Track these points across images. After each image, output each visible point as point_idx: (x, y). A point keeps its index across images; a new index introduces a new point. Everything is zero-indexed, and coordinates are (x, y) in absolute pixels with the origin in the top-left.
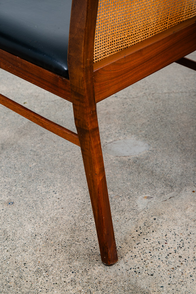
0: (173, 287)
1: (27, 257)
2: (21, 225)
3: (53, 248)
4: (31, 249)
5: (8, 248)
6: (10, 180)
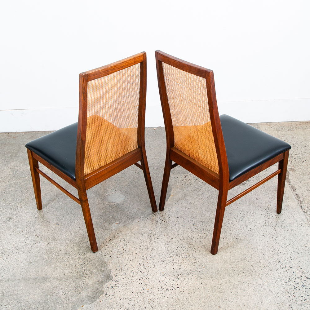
0: (117, 261)
1: (62, 248)
2: (61, 234)
3: (73, 245)
4: (64, 245)
5: (55, 244)
6: (58, 213)
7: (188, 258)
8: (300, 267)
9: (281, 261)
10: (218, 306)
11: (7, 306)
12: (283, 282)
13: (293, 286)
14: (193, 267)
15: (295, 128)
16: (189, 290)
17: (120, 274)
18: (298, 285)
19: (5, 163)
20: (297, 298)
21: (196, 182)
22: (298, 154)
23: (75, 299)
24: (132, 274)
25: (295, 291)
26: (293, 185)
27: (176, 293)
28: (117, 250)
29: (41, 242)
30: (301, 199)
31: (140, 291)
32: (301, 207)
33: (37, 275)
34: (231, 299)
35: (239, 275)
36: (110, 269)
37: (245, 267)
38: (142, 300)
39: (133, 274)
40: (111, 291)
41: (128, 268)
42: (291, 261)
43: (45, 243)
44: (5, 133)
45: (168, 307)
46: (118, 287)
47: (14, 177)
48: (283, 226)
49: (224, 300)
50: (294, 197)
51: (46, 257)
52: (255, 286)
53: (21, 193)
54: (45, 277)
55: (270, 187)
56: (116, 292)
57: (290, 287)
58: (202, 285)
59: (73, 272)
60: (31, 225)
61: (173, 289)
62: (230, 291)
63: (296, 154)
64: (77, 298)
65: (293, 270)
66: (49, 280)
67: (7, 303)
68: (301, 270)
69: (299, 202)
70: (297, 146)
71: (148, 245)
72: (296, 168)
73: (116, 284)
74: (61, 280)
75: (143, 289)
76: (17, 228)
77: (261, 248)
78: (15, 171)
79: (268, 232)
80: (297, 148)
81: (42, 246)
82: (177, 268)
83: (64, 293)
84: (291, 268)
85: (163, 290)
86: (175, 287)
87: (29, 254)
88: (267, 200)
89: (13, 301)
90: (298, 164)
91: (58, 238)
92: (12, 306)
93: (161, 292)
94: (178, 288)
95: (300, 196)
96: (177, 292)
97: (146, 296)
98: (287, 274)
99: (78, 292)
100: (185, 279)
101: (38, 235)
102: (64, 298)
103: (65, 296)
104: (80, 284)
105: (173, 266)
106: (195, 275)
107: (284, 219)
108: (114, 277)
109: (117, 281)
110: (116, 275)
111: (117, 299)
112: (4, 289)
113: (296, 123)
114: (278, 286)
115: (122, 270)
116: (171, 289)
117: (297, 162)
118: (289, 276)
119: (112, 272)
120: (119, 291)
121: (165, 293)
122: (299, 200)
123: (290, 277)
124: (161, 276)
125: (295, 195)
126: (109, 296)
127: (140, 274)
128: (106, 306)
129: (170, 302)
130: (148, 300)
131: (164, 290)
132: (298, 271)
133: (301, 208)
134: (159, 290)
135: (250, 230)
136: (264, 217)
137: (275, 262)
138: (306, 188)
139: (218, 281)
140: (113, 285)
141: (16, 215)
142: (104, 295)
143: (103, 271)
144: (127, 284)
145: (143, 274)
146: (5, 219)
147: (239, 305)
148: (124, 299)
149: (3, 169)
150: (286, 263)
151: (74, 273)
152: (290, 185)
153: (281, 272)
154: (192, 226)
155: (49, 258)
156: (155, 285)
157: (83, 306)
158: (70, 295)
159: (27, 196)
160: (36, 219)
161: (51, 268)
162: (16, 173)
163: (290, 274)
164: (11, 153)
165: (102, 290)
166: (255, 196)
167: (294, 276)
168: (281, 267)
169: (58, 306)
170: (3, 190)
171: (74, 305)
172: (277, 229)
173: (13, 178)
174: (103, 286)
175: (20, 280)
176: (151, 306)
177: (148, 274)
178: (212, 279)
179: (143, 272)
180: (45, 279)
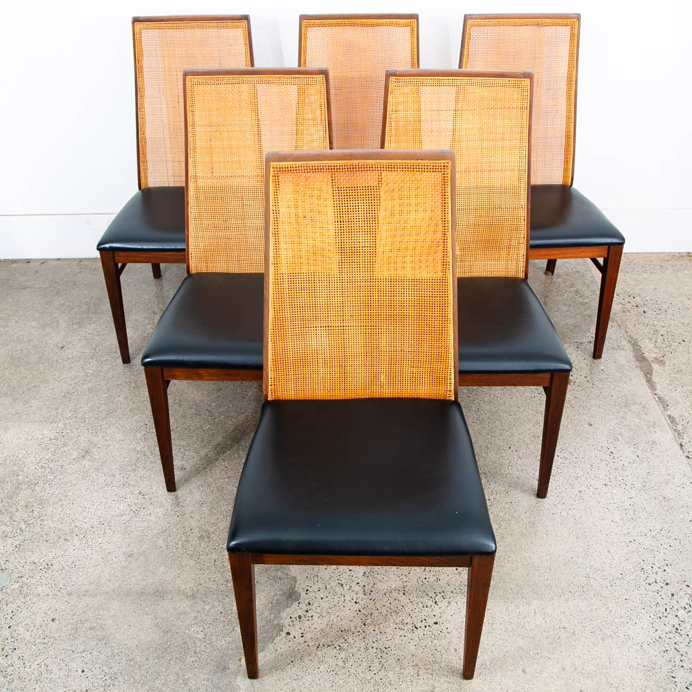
1: (193, 523)
3: (216, 517)
4: (197, 517)
5: (178, 514)
6: (185, 443)
8: (686, 583)
9: (646, 568)
10: (522, 667)
11: (84, 654)
12: (653, 617)
13: (674, 626)
15: (658, 267)
16: (459, 629)
17: (315, 588)
18: (684, 626)
19: (75, 326)
20: (682, 655)
22: (667, 325)
23: (223, 642)
24: (339, 590)
25: (678, 638)
26: (661, 395)
27: (433, 636)
29: (151, 507)
30: (680, 427)
31: (359, 629)
32: (681, 445)
33: (144, 583)
34: (546, 654)
35: (562, 598)
36: (293, 574)
37: (572, 579)
38: (362, 649)
39: (342, 588)
40: (297, 627)
41: (332, 574)
42: (666, 568)
43: (158, 510)
44: (75, 260)
45: (417, 669)
46: (312, 617)
47: (93, 358)
48: (647, 488)
49: (532, 654)
50: (665, 422)
51: (161, 543)
52: (595, 624)
53: (106, 395)
54: (160, 589)
55: (614, 397)
56: (307, 629)
57: (668, 629)
59: (217, 579)
60: (129, 468)
61: (425, 627)
62: (545, 634)
63: (663, 324)
64: (228, 638)
65: (671, 589)
66: (170, 597)
67: (83, 647)
69: (676, 434)
70: (665, 307)
72: (666, 357)
73: (307, 611)
75: (365, 625)
76: (100, 475)
77: (603, 537)
78: (94, 346)
79: (615, 500)
80: (666, 311)
81: (153, 518)
82: (433, 579)
83: (201, 629)
84: (667, 584)
85: (406, 628)
86: (431, 622)
87: (127, 536)
88: (611, 428)
89: (95, 642)
90: (668, 349)
91: (184, 500)
92: (95, 653)
93: (402, 633)
94: (436, 623)
95: (677, 420)
96: (435, 632)
97: (371, 641)
98: (659, 598)
99: (229, 626)
100: (449, 603)
101: (144, 491)
102: (200, 640)
103: (203, 634)
105: (425, 573)
107: (647, 471)
108: (303, 594)
109: (309, 604)
110: (307, 590)
111: (311, 644)
112: (78, 613)
113: (661, 256)
114: (641, 625)
115: (319, 579)
116: (423, 624)
117: (667, 343)
118: (663, 602)
119: (298, 583)
120: (315, 626)
121: (410, 635)
122: (675, 430)
123: (665, 606)
124: (399, 596)
125: (667, 418)
126: (295, 637)
127: (357, 588)
128: (288, 661)
129: (421, 656)
130: (375, 650)
132: (682, 593)
133: (681, 448)
134: (397, 628)
135: (579, 493)
136: (607, 465)
137: (633, 570)
138: (688, 403)
139: (518, 611)
140: (301, 613)
141: (98, 446)
142: (283, 634)
143: (280, 578)
144: (329, 610)
145: (362, 590)
146: (75, 454)
147: (564, 668)
148: (326, 646)
149: (69, 340)
150: (656, 573)
151: (220, 582)
152: (655, 394)
153: (646, 592)
155: (167, 546)
156: (389, 615)
157: (239, 659)
158: (213, 632)
159: (119, 403)
160: (139, 456)
161: (172, 570)
162: (97, 350)
163: (667, 600)
164: (87, 303)
165: (278, 624)
166: (587, 418)
167: (674, 602)
168: (647, 581)
169: (188, 657)
170: (70, 387)
171: (222, 657)
172: (633, 493)
173: (91, 361)
174: (281, 614)
175: (109, 593)
176: (381, 664)
177: (373, 589)
178: (505, 606)
179: (361, 584)
180: (160, 593)
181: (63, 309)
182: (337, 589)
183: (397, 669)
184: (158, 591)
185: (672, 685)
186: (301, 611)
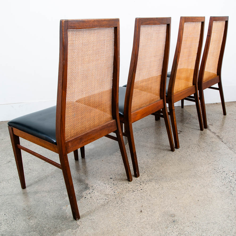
7: (146, 173)
8: (231, 171)
9: (216, 169)
10: (175, 197)
11: (6, 210)
12: (221, 180)
13: (229, 181)
14: (151, 177)
16: (150, 190)
17: (95, 185)
18: (232, 181)
20: (233, 187)
21: (145, 135)
23: (60, 202)
25: (231, 184)
26: (213, 131)
28: (91, 173)
29: (33, 172)
30: (221, 137)
31: (112, 194)
32: (222, 141)
33: (30, 190)
34: (184, 193)
35: (187, 179)
36: (87, 183)
37: (190, 174)
38: (114, 199)
39: (105, 185)
40: (89, 196)
41: (101, 182)
42: (223, 168)
43: (36, 172)
45: (135, 201)
46: (94, 193)
49: (178, 193)
52: (200, 184)
54: (36, 191)
56: (93, 196)
57: (227, 182)
58: (159, 187)
59: (58, 187)
61: (138, 191)
62: (182, 188)
64: (62, 201)
65: (226, 173)
66: (40, 193)
68: (232, 172)
69: (220, 139)
71: (115, 168)
73: (92, 191)
74: (49, 192)
77: (199, 164)
79: (202, 155)
81: (34, 174)
82: (139, 179)
83: (52, 199)
84: (224, 172)
86: (140, 189)
88: (197, 140)
89: (10, 207)
90: (214, 122)
92: (10, 209)
96: (141, 192)
97: (117, 196)
98: (222, 175)
99: (62, 198)
100: (146, 184)
101: (31, 169)
103: (52, 201)
104: (64, 193)
106: (153, 182)
108: (91, 187)
109: (93, 189)
110: (92, 186)
111: (94, 199)
112: (4, 200)
114: (217, 182)
115: (97, 183)
116: (136, 190)
119: (89, 185)
120: (96, 195)
121: (132, 193)
123: (225, 177)
124: (127, 184)
125: (216, 136)
126: (88, 198)
127: (111, 184)
128: (86, 204)
129: (137, 198)
130: (119, 198)
131: (130, 192)
132: (230, 173)
134: (127, 192)
135: (189, 155)
136: (198, 148)
137: (211, 170)
139: (172, 183)
142: (84, 198)
143: (82, 184)
144: (101, 190)
146: (5, 162)
147: (191, 195)
148: (100, 199)
150: (220, 170)
153: (217, 174)
154: (146, 156)
156: (123, 189)
157: (67, 206)
158: (56, 200)
161: (41, 186)
163: (225, 175)
165: (81, 196)
167: (228, 176)
168: (217, 172)
169: (47, 207)
171: (60, 206)
172: (208, 153)
174: (83, 193)
175: (16, 194)
176: (122, 202)
177: (117, 184)
178: (167, 183)
179: (113, 183)
180: (36, 192)
181: (3, 131)
182: (104, 185)
183: (128, 202)
184: (35, 192)
185: (231, 195)
186: (90, 191)
